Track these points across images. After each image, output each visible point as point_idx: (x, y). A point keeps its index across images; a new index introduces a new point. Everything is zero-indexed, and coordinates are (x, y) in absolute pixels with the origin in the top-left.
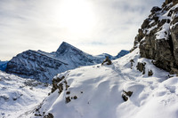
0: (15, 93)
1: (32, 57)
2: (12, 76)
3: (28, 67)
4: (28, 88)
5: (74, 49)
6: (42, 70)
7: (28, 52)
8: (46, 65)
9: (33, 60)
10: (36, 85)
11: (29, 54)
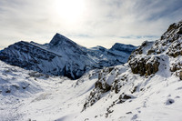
0: (23, 83)
1: (24, 49)
2: (17, 68)
3: (21, 59)
4: (33, 78)
5: (69, 41)
6: (36, 62)
7: (21, 44)
8: (39, 57)
9: (26, 52)
10: (38, 76)
11: (21, 46)
